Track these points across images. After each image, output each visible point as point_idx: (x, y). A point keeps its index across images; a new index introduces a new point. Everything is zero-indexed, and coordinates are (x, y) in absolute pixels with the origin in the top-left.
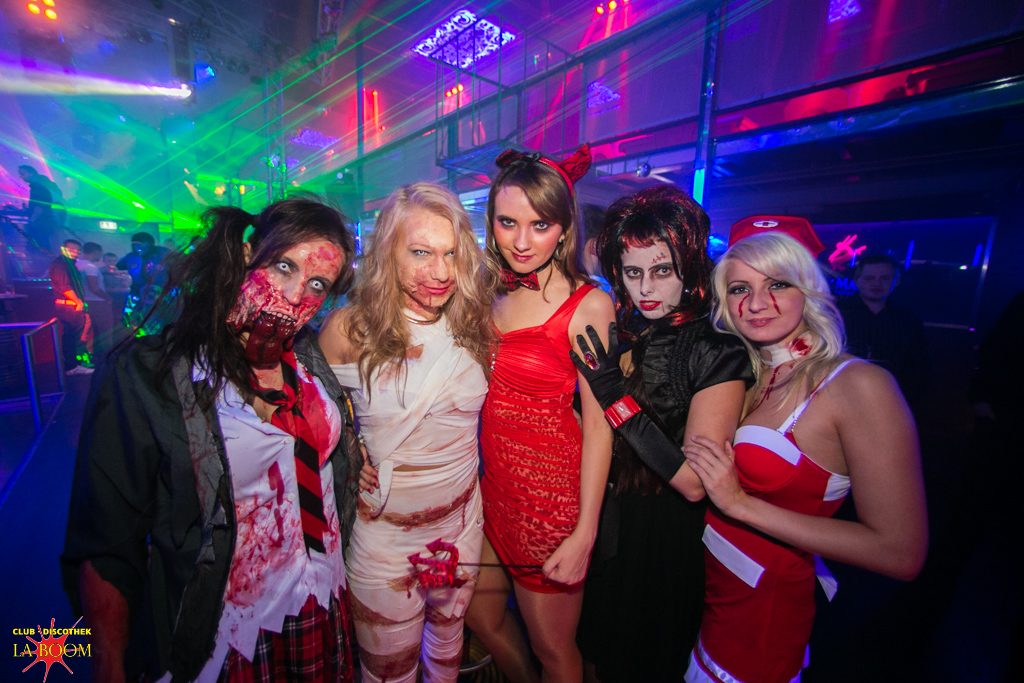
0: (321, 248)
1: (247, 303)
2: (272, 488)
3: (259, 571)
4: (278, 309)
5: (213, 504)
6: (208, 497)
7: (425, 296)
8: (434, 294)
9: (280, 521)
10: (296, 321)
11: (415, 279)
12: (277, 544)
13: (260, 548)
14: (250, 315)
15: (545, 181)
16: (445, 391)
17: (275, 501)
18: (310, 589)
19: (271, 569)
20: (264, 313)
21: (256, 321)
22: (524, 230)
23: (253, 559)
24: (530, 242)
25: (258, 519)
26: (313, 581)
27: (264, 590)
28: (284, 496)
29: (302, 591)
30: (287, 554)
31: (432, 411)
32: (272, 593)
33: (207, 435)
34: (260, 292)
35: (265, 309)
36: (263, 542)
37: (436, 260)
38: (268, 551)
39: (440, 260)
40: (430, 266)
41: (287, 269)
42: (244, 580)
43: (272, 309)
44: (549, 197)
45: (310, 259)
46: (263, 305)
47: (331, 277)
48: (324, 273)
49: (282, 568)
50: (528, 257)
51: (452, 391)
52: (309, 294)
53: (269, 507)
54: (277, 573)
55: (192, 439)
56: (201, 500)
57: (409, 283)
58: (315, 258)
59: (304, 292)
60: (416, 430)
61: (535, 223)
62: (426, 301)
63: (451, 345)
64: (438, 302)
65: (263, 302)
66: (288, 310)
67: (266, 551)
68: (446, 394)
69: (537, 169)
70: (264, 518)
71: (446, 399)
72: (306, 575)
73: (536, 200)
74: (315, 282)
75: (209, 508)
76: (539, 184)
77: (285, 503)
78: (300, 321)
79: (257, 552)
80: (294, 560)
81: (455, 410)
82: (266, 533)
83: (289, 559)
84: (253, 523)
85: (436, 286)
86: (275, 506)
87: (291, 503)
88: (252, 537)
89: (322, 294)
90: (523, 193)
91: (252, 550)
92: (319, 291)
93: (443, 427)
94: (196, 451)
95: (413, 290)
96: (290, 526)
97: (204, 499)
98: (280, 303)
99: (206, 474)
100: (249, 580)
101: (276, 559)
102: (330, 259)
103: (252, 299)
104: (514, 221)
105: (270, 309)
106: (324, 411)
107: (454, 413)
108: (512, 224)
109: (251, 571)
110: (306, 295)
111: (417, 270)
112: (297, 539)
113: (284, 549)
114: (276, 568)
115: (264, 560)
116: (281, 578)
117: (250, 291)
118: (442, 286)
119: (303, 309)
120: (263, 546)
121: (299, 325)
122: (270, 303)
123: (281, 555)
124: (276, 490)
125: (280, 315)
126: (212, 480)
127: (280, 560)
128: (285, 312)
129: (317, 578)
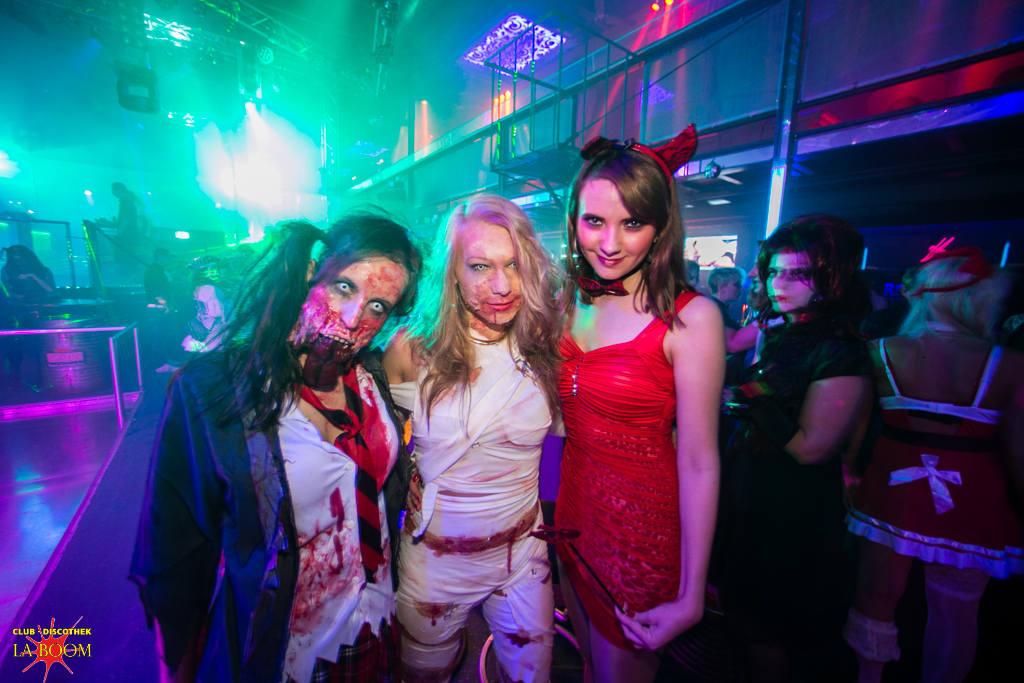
0: (383, 269)
1: (307, 323)
2: (334, 515)
3: (318, 598)
4: (334, 332)
5: (274, 526)
6: (269, 520)
7: (490, 314)
8: (498, 310)
9: (339, 547)
10: (353, 344)
11: (478, 296)
12: (336, 572)
13: (320, 575)
14: (308, 336)
15: (639, 172)
16: (497, 421)
17: (335, 528)
18: (364, 617)
19: (329, 597)
20: (321, 335)
21: (314, 343)
22: (612, 230)
23: (313, 586)
24: (620, 243)
25: (319, 545)
26: (367, 608)
27: (322, 617)
28: (344, 523)
29: (358, 619)
30: (345, 581)
31: (480, 441)
32: (330, 621)
33: (267, 456)
34: (318, 313)
35: (323, 332)
36: (323, 569)
37: (496, 274)
38: (327, 578)
39: (500, 272)
40: (490, 280)
41: (347, 289)
42: (304, 606)
43: (329, 332)
44: (644, 192)
45: (370, 280)
46: (321, 328)
47: (391, 299)
48: (384, 295)
49: (340, 596)
50: (617, 261)
51: (505, 421)
52: (368, 316)
53: (329, 533)
54: (336, 601)
55: (254, 461)
56: (263, 522)
57: (472, 300)
58: (376, 279)
59: (362, 315)
60: (462, 458)
61: (626, 221)
62: (491, 319)
63: (511, 371)
64: (503, 318)
65: (321, 324)
66: (345, 333)
67: (325, 579)
68: (498, 425)
69: (629, 158)
70: (324, 543)
71: (498, 430)
72: (361, 603)
73: (628, 194)
74: (376, 304)
75: (270, 531)
76: (632, 177)
77: (345, 530)
78: (357, 344)
79: (317, 579)
80: (351, 588)
81: (506, 442)
82: (326, 560)
83: (346, 587)
84: (313, 549)
85: (500, 302)
86: (335, 533)
87: (350, 530)
88: (313, 564)
89: (382, 316)
90: (614, 187)
91: (312, 577)
92: (378, 314)
93: (492, 459)
94: (257, 471)
95: (476, 308)
96: (349, 554)
97: (265, 522)
98: (336, 327)
99: (266, 496)
100: (309, 607)
101: (335, 587)
102: (391, 280)
103: (311, 320)
104: (601, 219)
105: (327, 332)
106: (385, 436)
107: (506, 445)
108: (599, 223)
109: (310, 598)
110: (365, 318)
111: (477, 287)
112: (354, 566)
113: (342, 576)
114: (335, 596)
115: (322, 587)
116: (339, 605)
117: (310, 312)
118: (505, 301)
119: (361, 332)
120: (323, 573)
121: (356, 347)
122: (328, 326)
123: (339, 582)
124: (337, 518)
125: (337, 339)
126: (272, 502)
127: (338, 588)
128: (342, 335)
129: (371, 606)
